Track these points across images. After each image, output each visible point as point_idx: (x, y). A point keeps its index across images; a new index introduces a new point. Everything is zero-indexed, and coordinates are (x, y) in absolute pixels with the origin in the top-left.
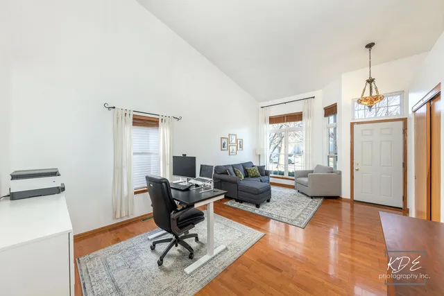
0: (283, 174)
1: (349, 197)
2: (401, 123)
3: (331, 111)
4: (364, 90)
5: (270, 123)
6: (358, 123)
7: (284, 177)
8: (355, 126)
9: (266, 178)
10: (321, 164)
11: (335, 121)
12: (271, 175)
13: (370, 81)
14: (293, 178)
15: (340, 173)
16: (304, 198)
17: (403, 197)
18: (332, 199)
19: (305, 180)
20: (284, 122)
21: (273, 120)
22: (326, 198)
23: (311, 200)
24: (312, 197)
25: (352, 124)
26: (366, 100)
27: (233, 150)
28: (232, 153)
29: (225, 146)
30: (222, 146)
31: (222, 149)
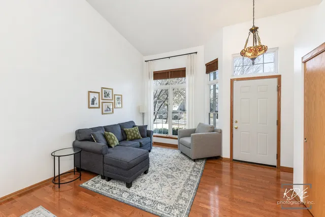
0: (167, 133)
1: (229, 157)
2: (276, 80)
3: (212, 67)
4: (247, 41)
5: (154, 79)
6: (238, 80)
7: (168, 135)
8: (235, 82)
9: (147, 139)
10: (203, 122)
11: (215, 78)
12: (154, 134)
13: (254, 30)
14: (176, 137)
15: (221, 132)
16: (187, 161)
17: (277, 155)
18: (213, 159)
19: (188, 140)
20: (168, 78)
21: (158, 75)
22: (208, 159)
23: (193, 163)
24: (194, 160)
25: (232, 81)
26: (250, 50)
27: (108, 107)
28: (107, 111)
29: (95, 103)
30: (91, 102)
31: (91, 106)
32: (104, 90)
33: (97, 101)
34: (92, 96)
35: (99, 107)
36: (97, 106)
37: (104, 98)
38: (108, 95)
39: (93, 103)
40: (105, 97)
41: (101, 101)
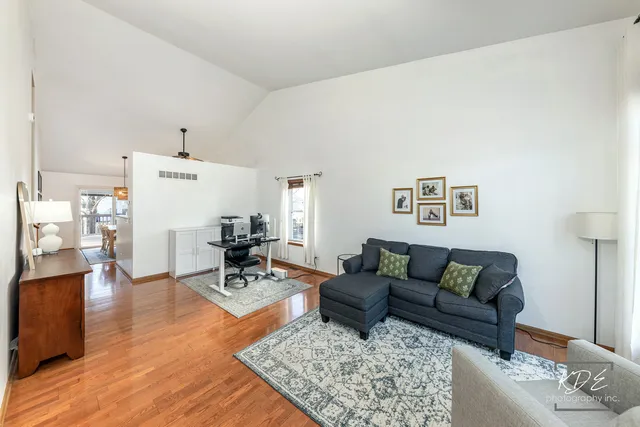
27: (431, 213)
28: (429, 219)
29: (404, 204)
30: (396, 204)
31: (397, 210)
32: (421, 183)
33: (407, 202)
34: (399, 195)
35: (411, 212)
36: (409, 210)
37: (421, 196)
38: (432, 190)
39: (400, 206)
40: (424, 194)
41: (415, 202)
